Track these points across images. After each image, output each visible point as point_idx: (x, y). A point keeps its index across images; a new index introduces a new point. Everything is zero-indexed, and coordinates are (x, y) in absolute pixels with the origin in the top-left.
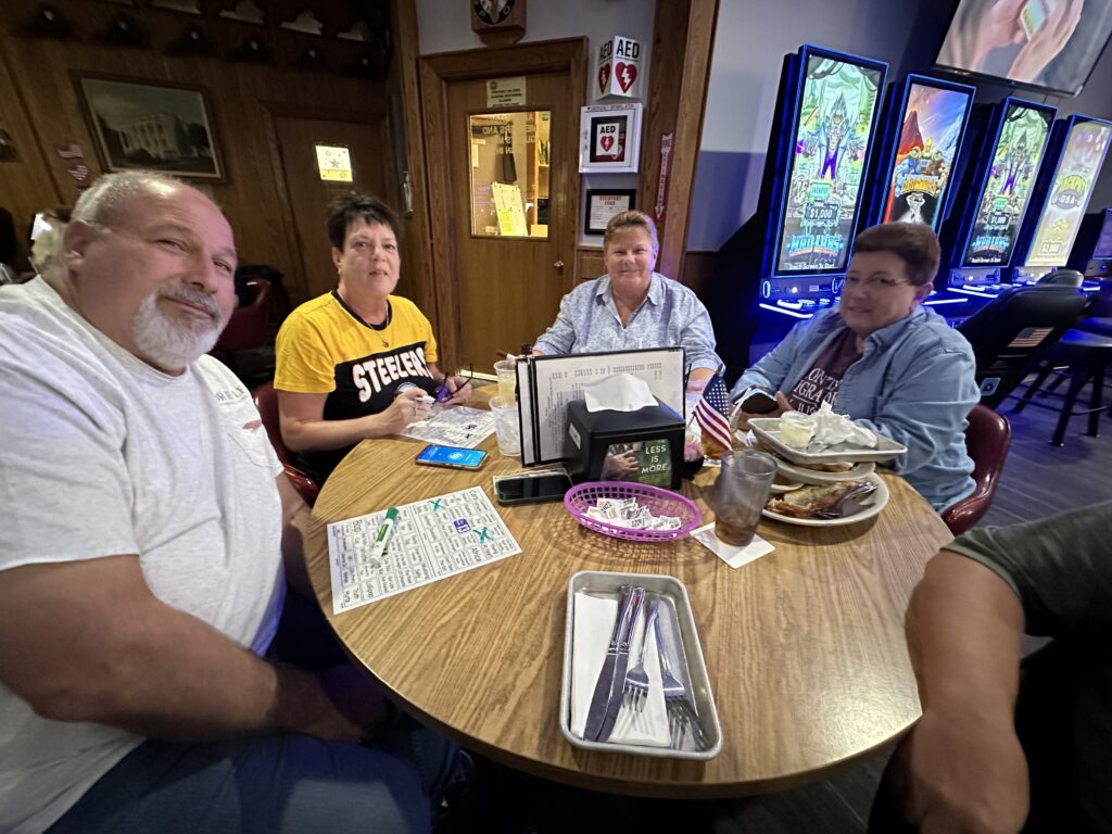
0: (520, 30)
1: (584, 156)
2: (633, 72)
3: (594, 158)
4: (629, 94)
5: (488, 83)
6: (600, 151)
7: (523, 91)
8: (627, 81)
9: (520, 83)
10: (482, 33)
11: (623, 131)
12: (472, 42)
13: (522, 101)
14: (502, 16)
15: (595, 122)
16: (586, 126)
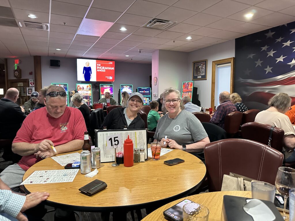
0: (21, 78)
1: (28, 93)
2: (33, 83)
3: (29, 94)
4: (33, 86)
5: (18, 83)
6: (29, 93)
8: (32, 84)
10: (16, 78)
11: (32, 90)
12: (15, 78)
14: (17, 76)
15: (28, 89)
16: (27, 90)
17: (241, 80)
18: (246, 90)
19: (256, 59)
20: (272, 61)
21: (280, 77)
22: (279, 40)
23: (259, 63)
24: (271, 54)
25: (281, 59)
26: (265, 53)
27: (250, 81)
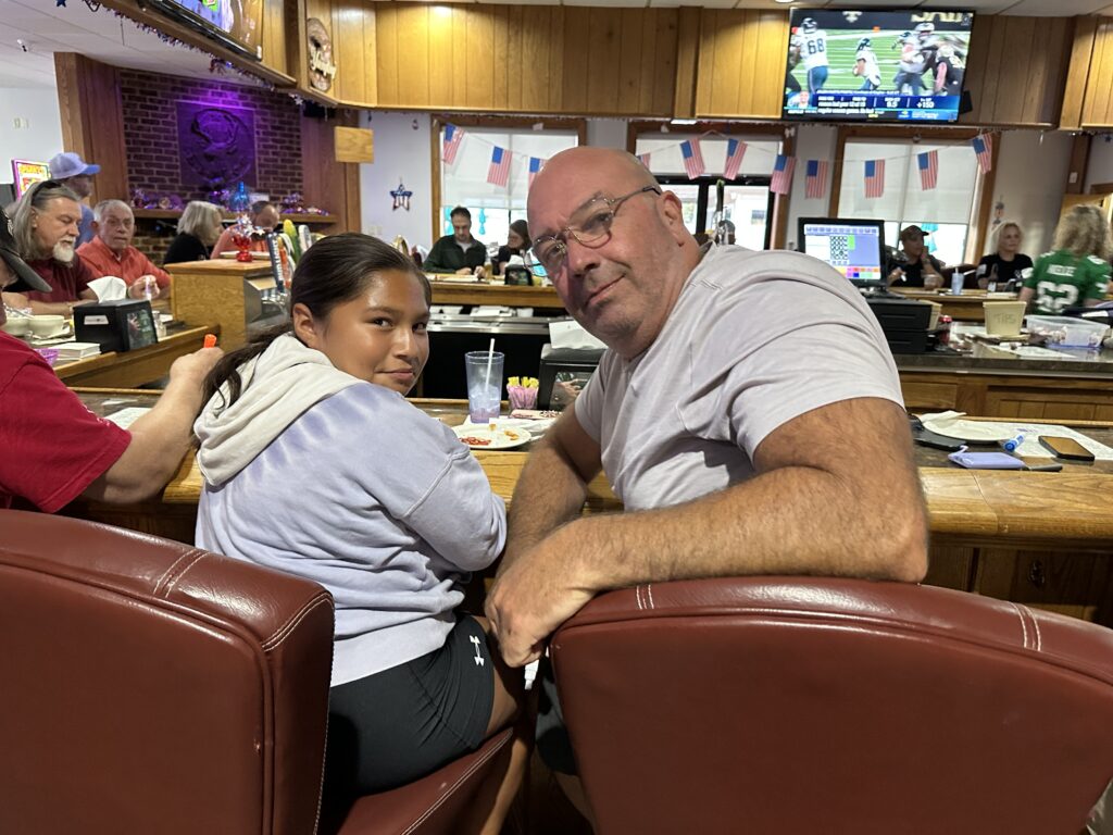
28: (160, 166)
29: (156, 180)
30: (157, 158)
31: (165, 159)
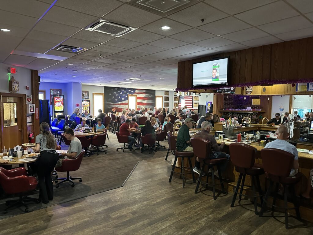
5: (7, 98)
6: (31, 110)
7: (13, 100)
9: (13, 98)
11: (34, 108)
13: (13, 101)
14: (17, 90)
15: (31, 106)
17: (107, 102)
18: (109, 106)
19: (112, 96)
20: (117, 97)
21: (120, 103)
22: (119, 91)
23: (113, 97)
24: (117, 95)
25: (120, 97)
26: (115, 95)
27: (110, 103)
28: (230, 102)
29: (228, 105)
30: (229, 101)
31: (230, 101)
